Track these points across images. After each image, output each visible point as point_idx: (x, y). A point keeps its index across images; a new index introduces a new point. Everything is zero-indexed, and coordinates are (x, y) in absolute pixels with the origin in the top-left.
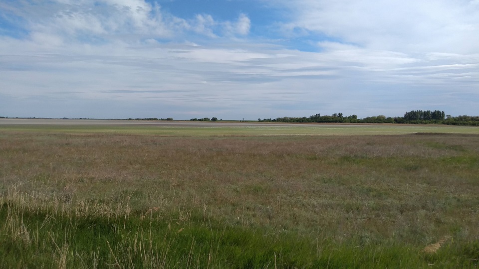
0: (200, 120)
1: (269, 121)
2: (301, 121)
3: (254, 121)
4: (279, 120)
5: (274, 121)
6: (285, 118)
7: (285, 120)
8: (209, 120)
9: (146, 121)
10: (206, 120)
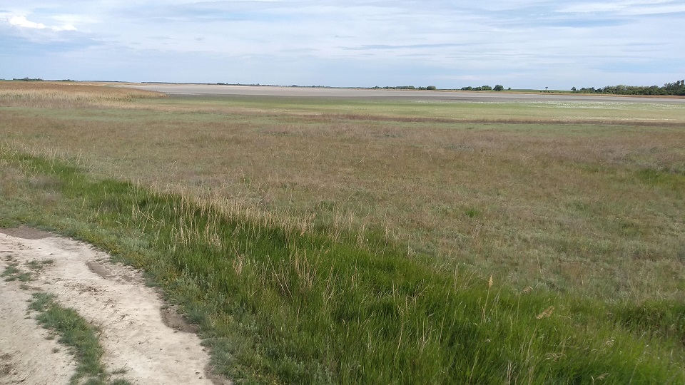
0: (476, 89)
1: (592, 91)
2: (648, 92)
3: (564, 92)
4: (608, 90)
5: (599, 91)
6: (618, 87)
7: (618, 91)
8: (490, 89)
9: (399, 91)
10: (486, 88)
